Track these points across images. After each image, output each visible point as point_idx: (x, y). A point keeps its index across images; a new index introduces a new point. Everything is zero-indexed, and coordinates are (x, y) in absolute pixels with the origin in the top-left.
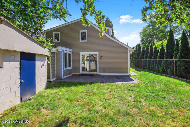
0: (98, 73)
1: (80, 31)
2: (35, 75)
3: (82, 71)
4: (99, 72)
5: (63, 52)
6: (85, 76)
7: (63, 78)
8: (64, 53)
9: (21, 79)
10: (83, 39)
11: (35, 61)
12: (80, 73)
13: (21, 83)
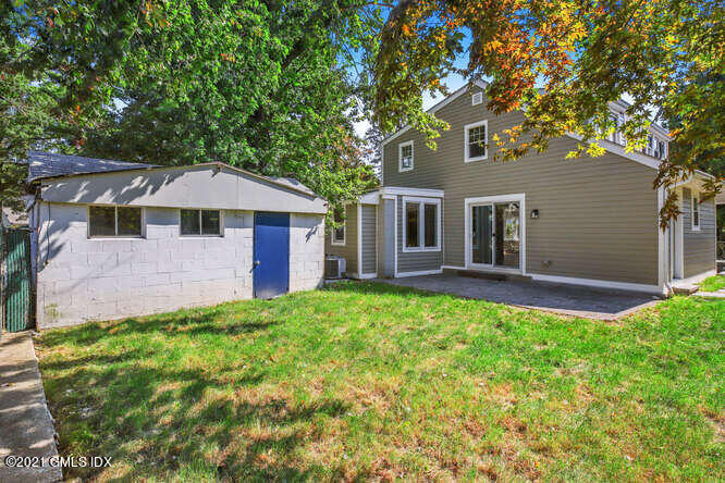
0: (524, 274)
1: (467, 127)
2: (288, 255)
3: (474, 262)
4: (528, 271)
5: (400, 201)
6: (475, 277)
7: (398, 275)
8: (404, 205)
9: (255, 259)
10: (476, 151)
11: (288, 226)
12: (466, 268)
13: (255, 265)
